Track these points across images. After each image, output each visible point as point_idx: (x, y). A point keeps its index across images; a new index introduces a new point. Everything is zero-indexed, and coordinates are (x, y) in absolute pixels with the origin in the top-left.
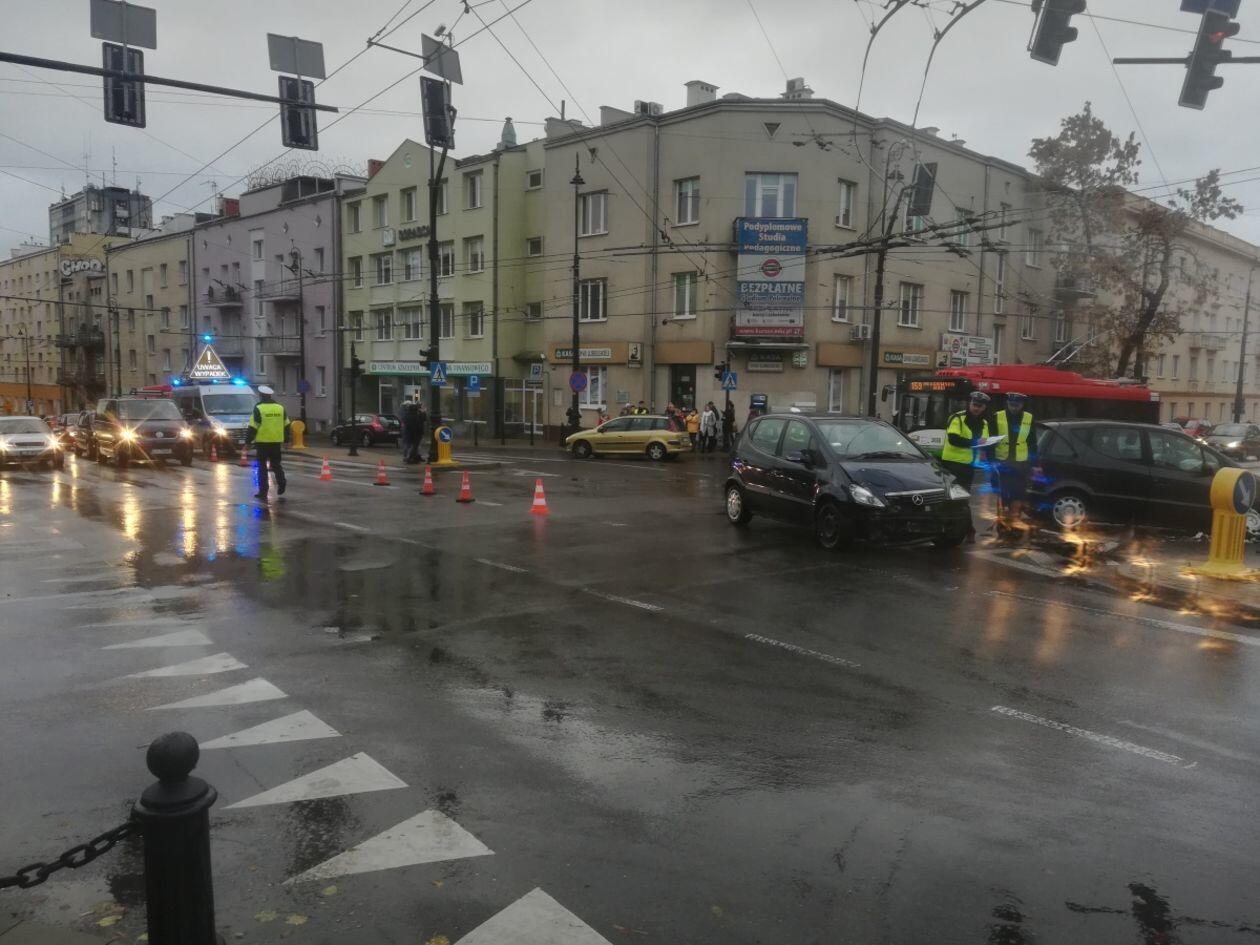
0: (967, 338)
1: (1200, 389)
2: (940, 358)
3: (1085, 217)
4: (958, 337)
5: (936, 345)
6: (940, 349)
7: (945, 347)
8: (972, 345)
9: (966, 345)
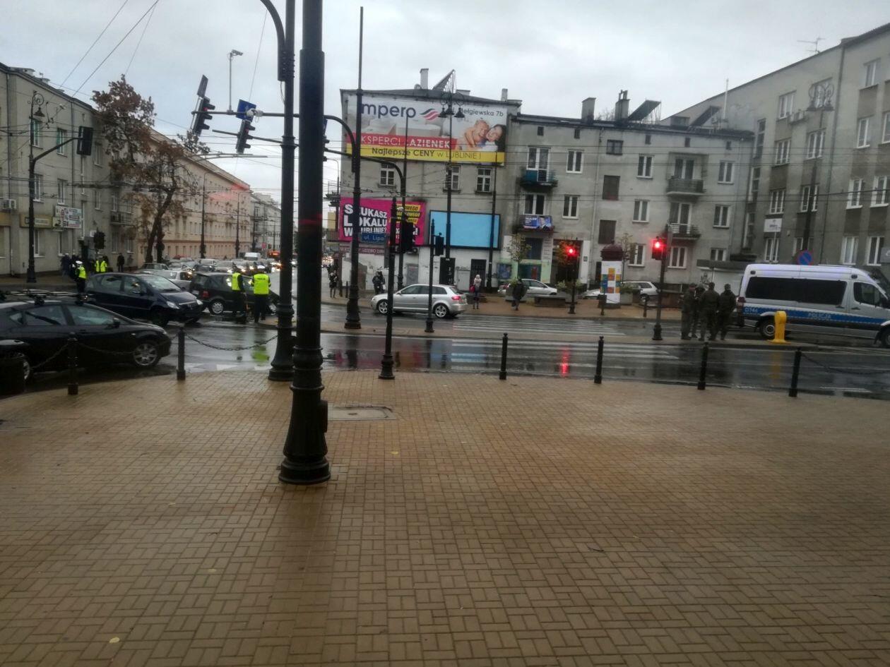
0: (68, 209)
1: (181, 239)
2: (55, 221)
3: (128, 141)
4: (63, 208)
5: (51, 212)
6: (54, 215)
7: (57, 214)
8: (70, 213)
9: (67, 213)
